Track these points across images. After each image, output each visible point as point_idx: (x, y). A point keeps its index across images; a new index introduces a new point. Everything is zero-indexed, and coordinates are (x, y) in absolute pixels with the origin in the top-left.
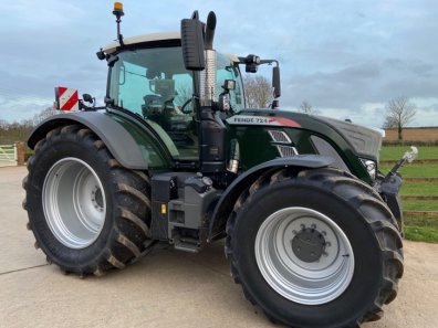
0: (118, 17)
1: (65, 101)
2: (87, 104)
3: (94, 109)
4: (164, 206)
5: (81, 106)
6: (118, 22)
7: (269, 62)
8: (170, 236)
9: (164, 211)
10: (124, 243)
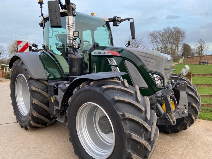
0: (41, 5)
1: (21, 48)
2: (34, 48)
3: (38, 51)
4: (52, 98)
5: (31, 50)
6: (41, 7)
7: (128, 19)
8: (55, 113)
9: (52, 101)
10: (35, 115)
